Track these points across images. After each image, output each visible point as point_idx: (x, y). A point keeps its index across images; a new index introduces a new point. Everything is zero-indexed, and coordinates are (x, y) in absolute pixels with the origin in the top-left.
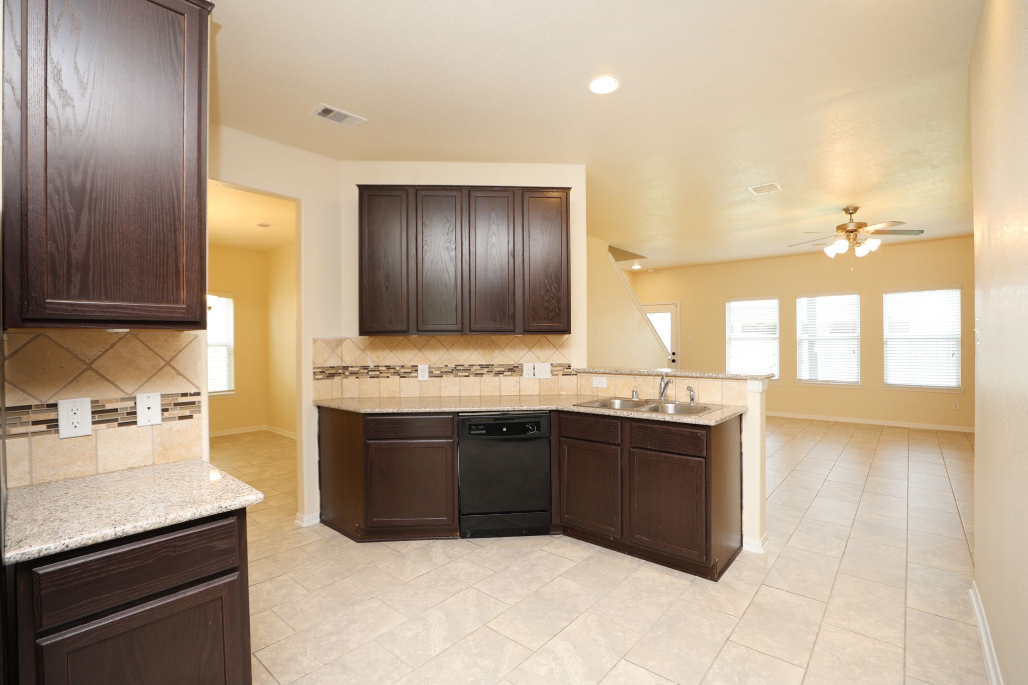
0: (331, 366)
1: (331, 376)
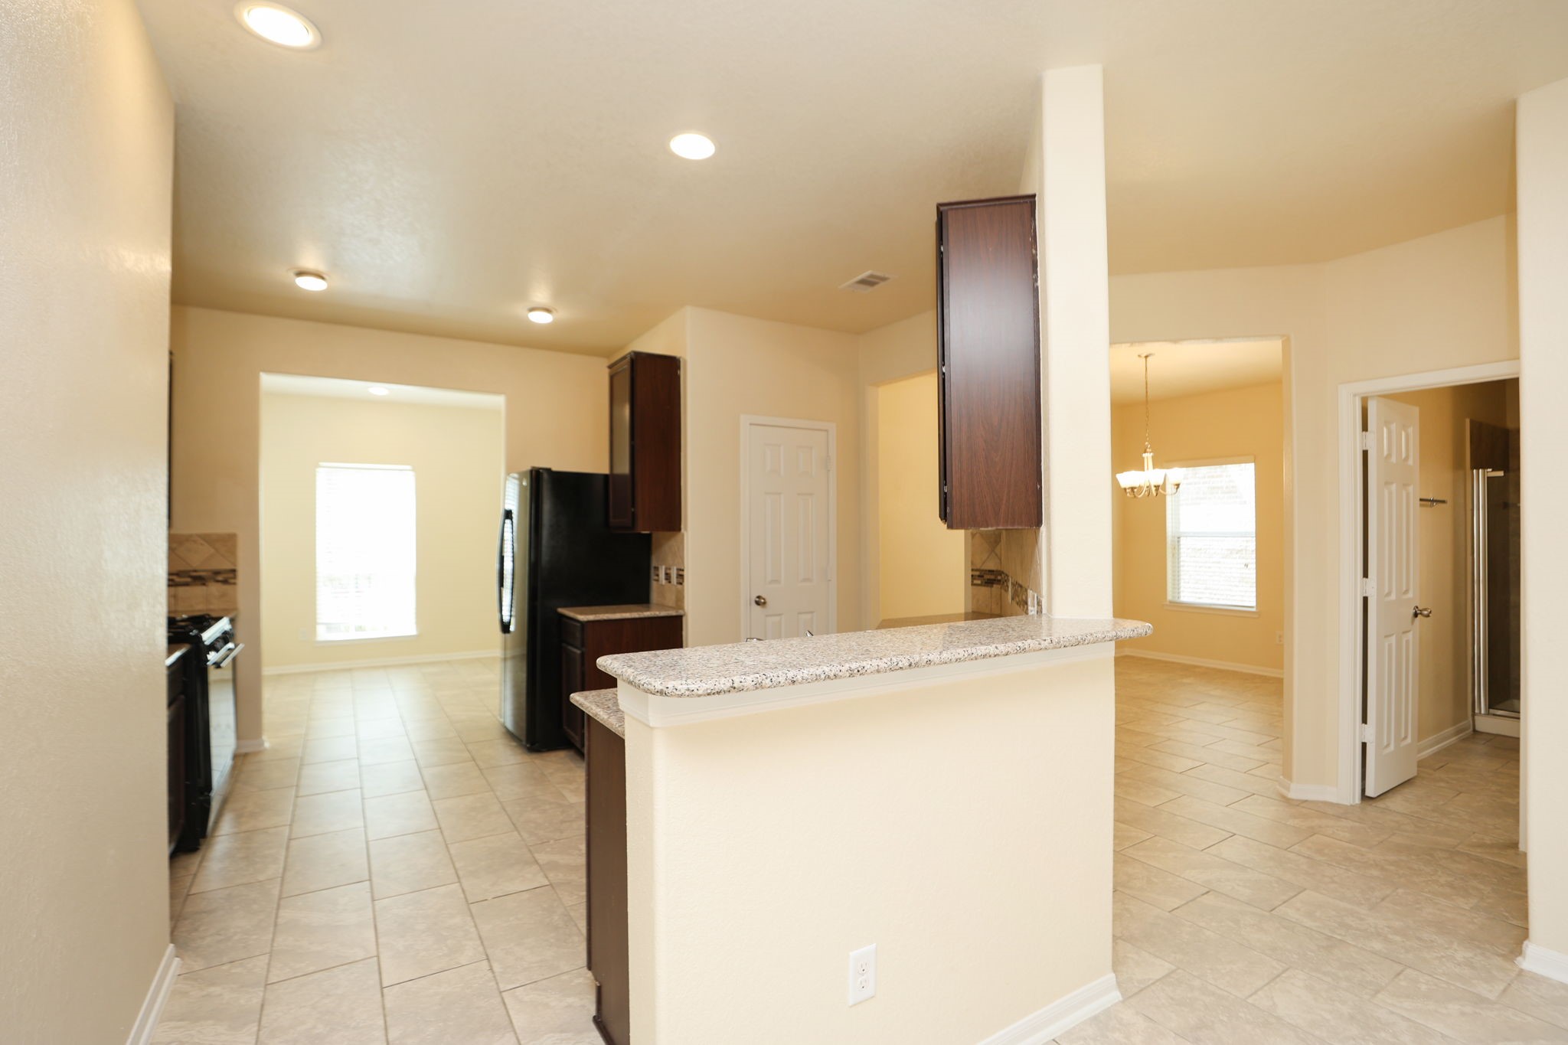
0: (990, 569)
1: (990, 582)
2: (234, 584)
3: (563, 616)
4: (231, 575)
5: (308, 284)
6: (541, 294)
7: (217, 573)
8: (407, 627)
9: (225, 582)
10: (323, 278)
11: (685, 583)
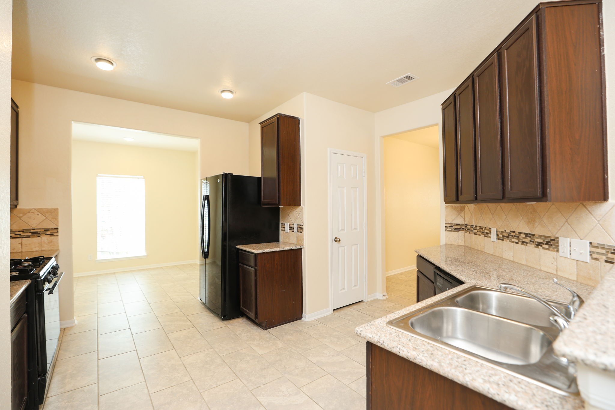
0: (457, 223)
1: (457, 230)
2: (57, 236)
3: (239, 249)
4: (56, 231)
5: (103, 66)
6: (228, 83)
7: (47, 230)
8: (140, 251)
9: (52, 235)
10: (112, 64)
11: (304, 232)
